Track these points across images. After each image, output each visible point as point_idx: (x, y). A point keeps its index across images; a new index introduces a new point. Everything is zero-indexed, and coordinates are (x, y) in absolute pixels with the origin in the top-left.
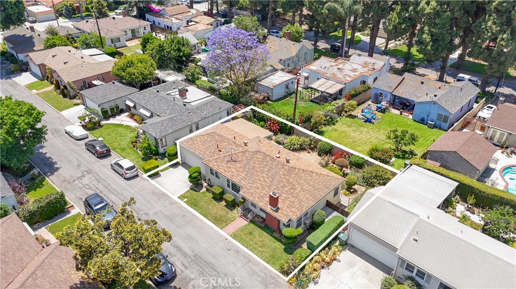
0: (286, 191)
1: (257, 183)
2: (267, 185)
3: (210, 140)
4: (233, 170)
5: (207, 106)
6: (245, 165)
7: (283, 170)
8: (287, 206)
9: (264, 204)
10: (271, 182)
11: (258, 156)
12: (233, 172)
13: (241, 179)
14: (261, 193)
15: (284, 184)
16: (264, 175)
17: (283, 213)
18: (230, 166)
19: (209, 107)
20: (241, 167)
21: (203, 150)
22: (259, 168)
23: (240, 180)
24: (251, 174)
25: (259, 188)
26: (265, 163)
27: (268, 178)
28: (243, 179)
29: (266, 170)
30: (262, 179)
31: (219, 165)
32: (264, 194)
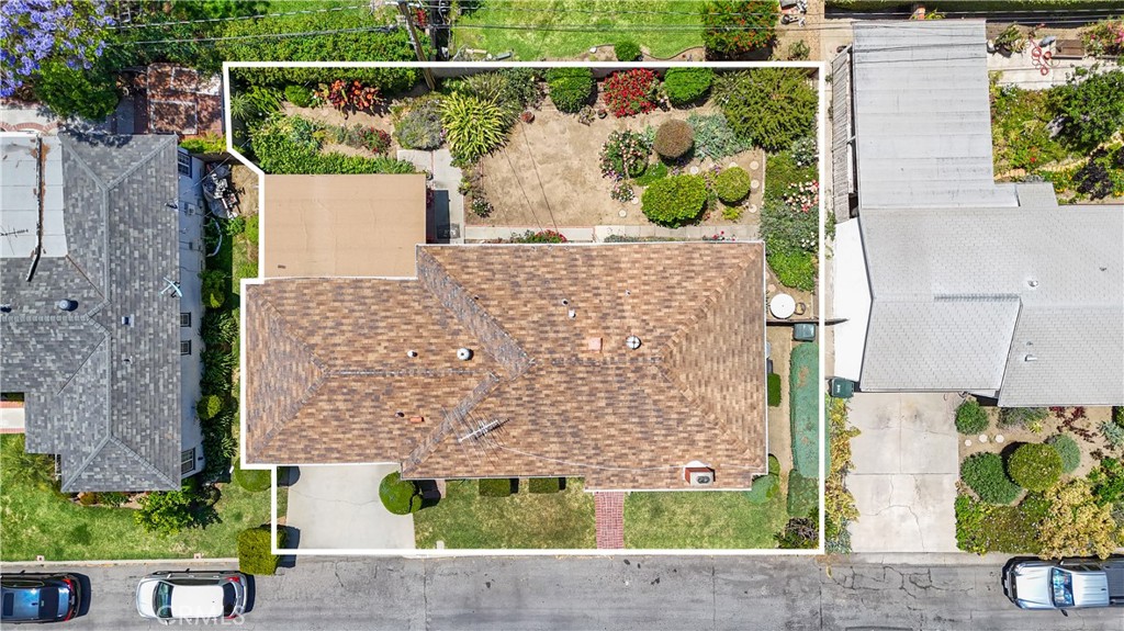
0: (697, 426)
1: (610, 445)
2: (638, 439)
4: (516, 451)
5: (124, 234)
6: (534, 422)
7: (647, 381)
8: (727, 456)
9: (669, 481)
10: (641, 424)
11: (547, 381)
12: (520, 456)
13: (558, 458)
14: (640, 462)
15: (679, 413)
16: (611, 419)
17: (730, 474)
18: (494, 446)
19: (133, 233)
20: (528, 433)
22: (580, 409)
23: (558, 464)
24: (574, 435)
25: (626, 454)
26: (585, 388)
27: (625, 421)
28: (564, 458)
29: (602, 403)
30: (613, 431)
31: (464, 460)
32: (650, 460)
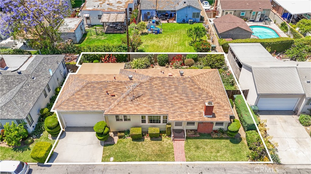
0: (206, 97)
1: (177, 104)
2: (186, 102)
3: (92, 91)
4: (145, 105)
6: (151, 96)
7: (187, 83)
8: (218, 108)
9: (199, 117)
10: (187, 97)
11: (156, 82)
12: (146, 107)
13: (159, 108)
14: (188, 110)
15: (199, 93)
16: (176, 95)
17: (220, 115)
18: (137, 103)
20: (149, 99)
21: (93, 103)
22: (166, 91)
23: (159, 110)
24: (165, 100)
25: (182, 107)
26: (168, 85)
27: (181, 95)
28: (161, 108)
29: (173, 90)
30: (177, 99)
31: (126, 108)
32: (191, 109)
